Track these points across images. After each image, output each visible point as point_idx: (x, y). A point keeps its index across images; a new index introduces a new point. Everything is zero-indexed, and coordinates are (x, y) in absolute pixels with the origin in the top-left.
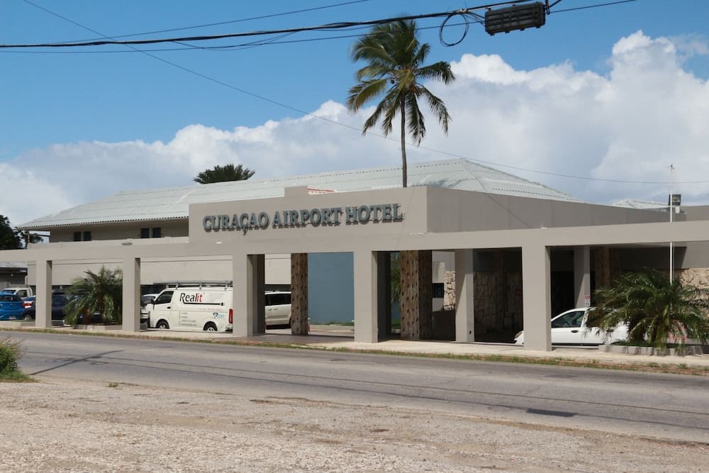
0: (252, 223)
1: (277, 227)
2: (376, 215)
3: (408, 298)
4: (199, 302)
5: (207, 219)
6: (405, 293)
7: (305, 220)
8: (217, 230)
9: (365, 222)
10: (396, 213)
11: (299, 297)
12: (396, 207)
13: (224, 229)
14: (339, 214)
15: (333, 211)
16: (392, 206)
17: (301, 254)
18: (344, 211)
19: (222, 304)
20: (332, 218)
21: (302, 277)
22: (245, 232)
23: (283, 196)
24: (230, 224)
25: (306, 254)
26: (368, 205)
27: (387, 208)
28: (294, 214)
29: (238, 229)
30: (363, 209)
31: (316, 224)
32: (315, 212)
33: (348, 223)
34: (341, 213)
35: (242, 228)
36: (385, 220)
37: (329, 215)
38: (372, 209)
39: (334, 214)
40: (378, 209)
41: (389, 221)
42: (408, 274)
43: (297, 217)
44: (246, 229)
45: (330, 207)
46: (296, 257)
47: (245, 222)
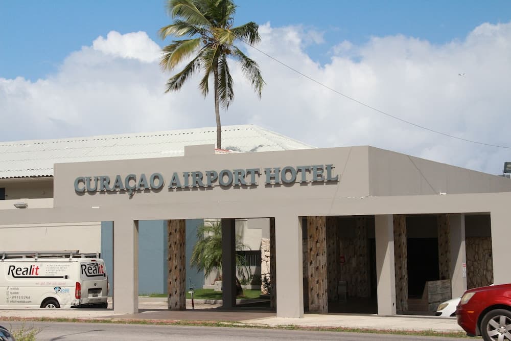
0: (141, 185)
1: (175, 190)
2: (304, 176)
3: (317, 268)
4: (34, 275)
5: (80, 181)
6: (313, 262)
7: (212, 182)
8: (93, 192)
9: (289, 184)
10: (329, 174)
11: (179, 267)
12: (330, 168)
13: (102, 192)
14: (256, 175)
15: (249, 173)
16: (325, 167)
17: (180, 221)
18: (262, 172)
19: (66, 277)
20: (248, 180)
21: (181, 245)
22: (131, 196)
23: (183, 155)
24: (111, 186)
25: (184, 220)
26: (295, 166)
27: (318, 169)
28: (197, 174)
29: (122, 191)
30: (288, 170)
31: (225, 187)
32: (225, 173)
33: (268, 185)
34: (259, 175)
35: (128, 190)
36: (315, 183)
37: (244, 177)
38: (299, 170)
39: (249, 176)
40: (307, 170)
41: (322, 183)
42: (317, 242)
43: (202, 179)
44: (133, 191)
45: (245, 168)
46: (174, 224)
47: (132, 184)
